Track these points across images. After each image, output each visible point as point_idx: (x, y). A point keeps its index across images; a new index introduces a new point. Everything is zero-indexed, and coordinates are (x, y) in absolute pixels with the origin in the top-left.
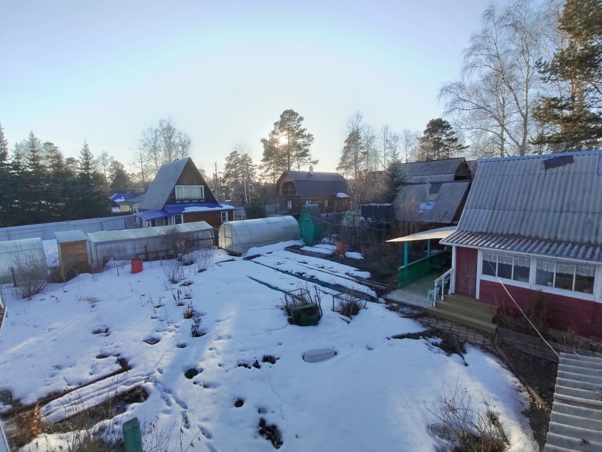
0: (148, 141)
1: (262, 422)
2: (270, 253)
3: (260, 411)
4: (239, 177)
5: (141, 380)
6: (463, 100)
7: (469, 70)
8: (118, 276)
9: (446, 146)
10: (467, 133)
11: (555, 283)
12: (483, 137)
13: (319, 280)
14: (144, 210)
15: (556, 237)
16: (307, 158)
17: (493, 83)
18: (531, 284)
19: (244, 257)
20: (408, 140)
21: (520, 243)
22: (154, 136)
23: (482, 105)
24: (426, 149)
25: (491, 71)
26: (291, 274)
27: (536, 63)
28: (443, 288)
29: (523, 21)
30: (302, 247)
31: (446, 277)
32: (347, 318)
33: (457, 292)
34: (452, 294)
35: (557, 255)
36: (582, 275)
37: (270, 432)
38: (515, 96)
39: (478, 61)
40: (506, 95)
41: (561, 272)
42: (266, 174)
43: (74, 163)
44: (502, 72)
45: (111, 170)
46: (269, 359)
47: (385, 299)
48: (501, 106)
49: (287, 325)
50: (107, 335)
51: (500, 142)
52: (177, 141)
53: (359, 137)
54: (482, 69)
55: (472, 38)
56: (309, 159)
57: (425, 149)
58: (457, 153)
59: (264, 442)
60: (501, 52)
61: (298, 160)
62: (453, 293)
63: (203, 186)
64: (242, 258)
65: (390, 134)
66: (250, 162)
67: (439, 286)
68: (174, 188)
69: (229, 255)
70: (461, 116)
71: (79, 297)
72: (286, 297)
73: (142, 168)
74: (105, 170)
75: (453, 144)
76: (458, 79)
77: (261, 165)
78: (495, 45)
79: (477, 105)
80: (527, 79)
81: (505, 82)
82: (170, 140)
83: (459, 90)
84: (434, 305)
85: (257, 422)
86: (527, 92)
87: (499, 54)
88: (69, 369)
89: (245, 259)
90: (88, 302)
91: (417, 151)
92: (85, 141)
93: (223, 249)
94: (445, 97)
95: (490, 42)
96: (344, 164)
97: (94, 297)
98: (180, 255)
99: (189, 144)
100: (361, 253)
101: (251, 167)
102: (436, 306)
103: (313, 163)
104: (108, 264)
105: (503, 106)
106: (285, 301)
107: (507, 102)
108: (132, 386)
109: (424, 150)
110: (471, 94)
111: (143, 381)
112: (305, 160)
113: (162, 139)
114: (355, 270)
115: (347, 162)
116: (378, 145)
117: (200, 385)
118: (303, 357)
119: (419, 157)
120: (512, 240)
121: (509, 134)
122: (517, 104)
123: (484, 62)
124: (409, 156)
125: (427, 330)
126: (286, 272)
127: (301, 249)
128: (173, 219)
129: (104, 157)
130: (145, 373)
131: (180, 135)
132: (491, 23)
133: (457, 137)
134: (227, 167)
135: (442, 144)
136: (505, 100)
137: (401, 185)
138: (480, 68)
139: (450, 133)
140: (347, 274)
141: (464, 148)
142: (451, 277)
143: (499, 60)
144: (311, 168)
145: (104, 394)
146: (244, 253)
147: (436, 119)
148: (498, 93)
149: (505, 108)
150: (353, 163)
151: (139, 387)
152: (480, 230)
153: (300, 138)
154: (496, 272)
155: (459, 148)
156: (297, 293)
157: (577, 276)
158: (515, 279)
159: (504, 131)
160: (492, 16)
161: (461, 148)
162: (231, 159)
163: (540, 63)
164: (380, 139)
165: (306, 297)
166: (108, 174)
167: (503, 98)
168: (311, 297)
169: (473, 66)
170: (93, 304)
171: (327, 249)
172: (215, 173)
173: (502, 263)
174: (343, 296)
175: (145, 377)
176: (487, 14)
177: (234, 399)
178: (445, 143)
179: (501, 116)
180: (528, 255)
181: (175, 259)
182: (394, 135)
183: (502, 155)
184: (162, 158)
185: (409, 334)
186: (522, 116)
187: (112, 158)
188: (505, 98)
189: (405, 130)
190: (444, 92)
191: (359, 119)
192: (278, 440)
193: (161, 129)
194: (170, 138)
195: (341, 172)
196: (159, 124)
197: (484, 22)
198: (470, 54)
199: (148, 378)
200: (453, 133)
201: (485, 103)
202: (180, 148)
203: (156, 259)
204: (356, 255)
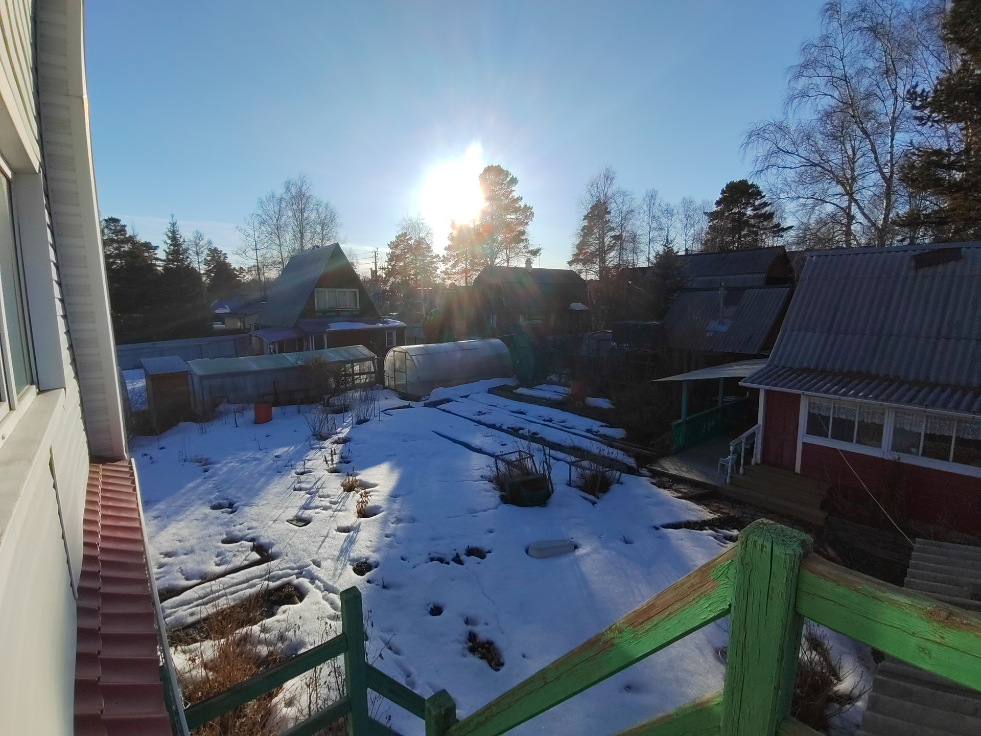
0: (268, 216)
1: (472, 637)
2: (466, 397)
3: (467, 622)
4: (411, 274)
5: (290, 575)
6: (784, 151)
7: (796, 101)
8: (237, 426)
9: (754, 226)
10: (790, 206)
11: (923, 449)
12: (817, 212)
13: (545, 440)
14: (264, 327)
15: (928, 378)
16: (521, 245)
17: (837, 121)
18: (883, 451)
19: (426, 402)
20: (689, 217)
21: (870, 386)
22: (277, 209)
23: (816, 158)
24: (720, 232)
25: (833, 102)
26: (500, 429)
27: (908, 92)
28: (743, 455)
29: (887, 22)
30: (517, 387)
31: (748, 438)
32: (591, 497)
33: (765, 460)
34: (757, 464)
35: (927, 405)
36: (966, 437)
37: (484, 650)
38: (872, 145)
39: (812, 86)
40: (857, 143)
41: (932, 432)
42: (454, 271)
43: (152, 251)
44: (851, 105)
45: (207, 263)
46: (477, 552)
47: (650, 471)
48: (849, 161)
49: (499, 505)
50: (232, 512)
51: (845, 221)
52: (313, 216)
53: (608, 210)
54: (818, 100)
55: (804, 49)
56: (524, 246)
57: (718, 232)
58: (771, 238)
59: (477, 662)
60: (850, 72)
61: (507, 249)
62: (759, 462)
63: (357, 290)
64: (422, 403)
65: (660, 205)
66: (428, 251)
67: (737, 452)
68: (313, 292)
69: (400, 398)
70: (781, 178)
71: (184, 458)
72: (496, 464)
73: (257, 260)
74: (199, 263)
75: (765, 223)
76: (779, 117)
77: (446, 256)
78: (842, 61)
79: (808, 160)
80: (893, 118)
81: (856, 122)
82: (302, 215)
83: (778, 135)
84: (728, 481)
85: (464, 637)
86: (892, 140)
87: (848, 75)
88: (185, 557)
89: (426, 405)
90: (198, 464)
91: (703, 235)
92: (173, 217)
93: (392, 390)
94: (755, 146)
95: (832, 56)
96: (582, 256)
97: (205, 457)
98: (326, 397)
99: (332, 221)
100: (610, 399)
101: (429, 258)
102: (731, 483)
103: (531, 254)
104: (221, 408)
105: (852, 161)
106: (494, 469)
107: (859, 154)
108: (279, 582)
109: (715, 234)
110: (799, 142)
111: (294, 576)
112: (518, 248)
113: (290, 213)
114: (602, 426)
115: (587, 252)
116: (639, 225)
117: (377, 585)
118: (527, 552)
119: (707, 244)
120: (856, 382)
121: (860, 208)
122: (876, 158)
123: (822, 88)
124: (690, 243)
125: (717, 517)
126: (493, 426)
127: (514, 391)
128: (312, 342)
129: (198, 241)
130: (295, 566)
131: (318, 207)
132: (835, 24)
133: (772, 211)
134: (390, 260)
135: (746, 223)
136: (856, 150)
137: (678, 292)
138: (815, 99)
139: (760, 205)
140: (588, 431)
141: (784, 230)
142: (756, 439)
143: (847, 86)
144: (529, 262)
145: (240, 592)
146: (424, 396)
147: (738, 180)
148: (844, 140)
149: (857, 164)
150: (597, 253)
151: (289, 584)
152: (805, 365)
153: (511, 212)
154: (828, 430)
155: (775, 229)
156: (513, 457)
157: (958, 438)
158: (858, 442)
159: (853, 204)
160: (837, 12)
161: (778, 230)
162: (396, 247)
163: (915, 93)
164: (642, 215)
165: (528, 463)
166: (203, 269)
167: (853, 148)
168: (536, 464)
169: (804, 94)
170: (205, 467)
171: (555, 392)
172: (374, 269)
173: (839, 418)
174: (585, 463)
175: (297, 571)
176: (828, 10)
177: (428, 605)
178: (752, 221)
179: (849, 176)
180: (881, 405)
181: (318, 404)
182: (666, 208)
183: (848, 242)
184: (289, 244)
185: (688, 522)
186: (884, 179)
187: (210, 242)
188: (857, 147)
189: (684, 199)
190: (752, 138)
191: (609, 182)
192: (496, 660)
193: (287, 197)
194: (302, 211)
195: (576, 268)
196: (285, 190)
197: (824, 23)
198: (800, 75)
199: (301, 573)
200: (765, 204)
201: (821, 156)
202: (319, 229)
203: (291, 403)
204: (603, 403)
